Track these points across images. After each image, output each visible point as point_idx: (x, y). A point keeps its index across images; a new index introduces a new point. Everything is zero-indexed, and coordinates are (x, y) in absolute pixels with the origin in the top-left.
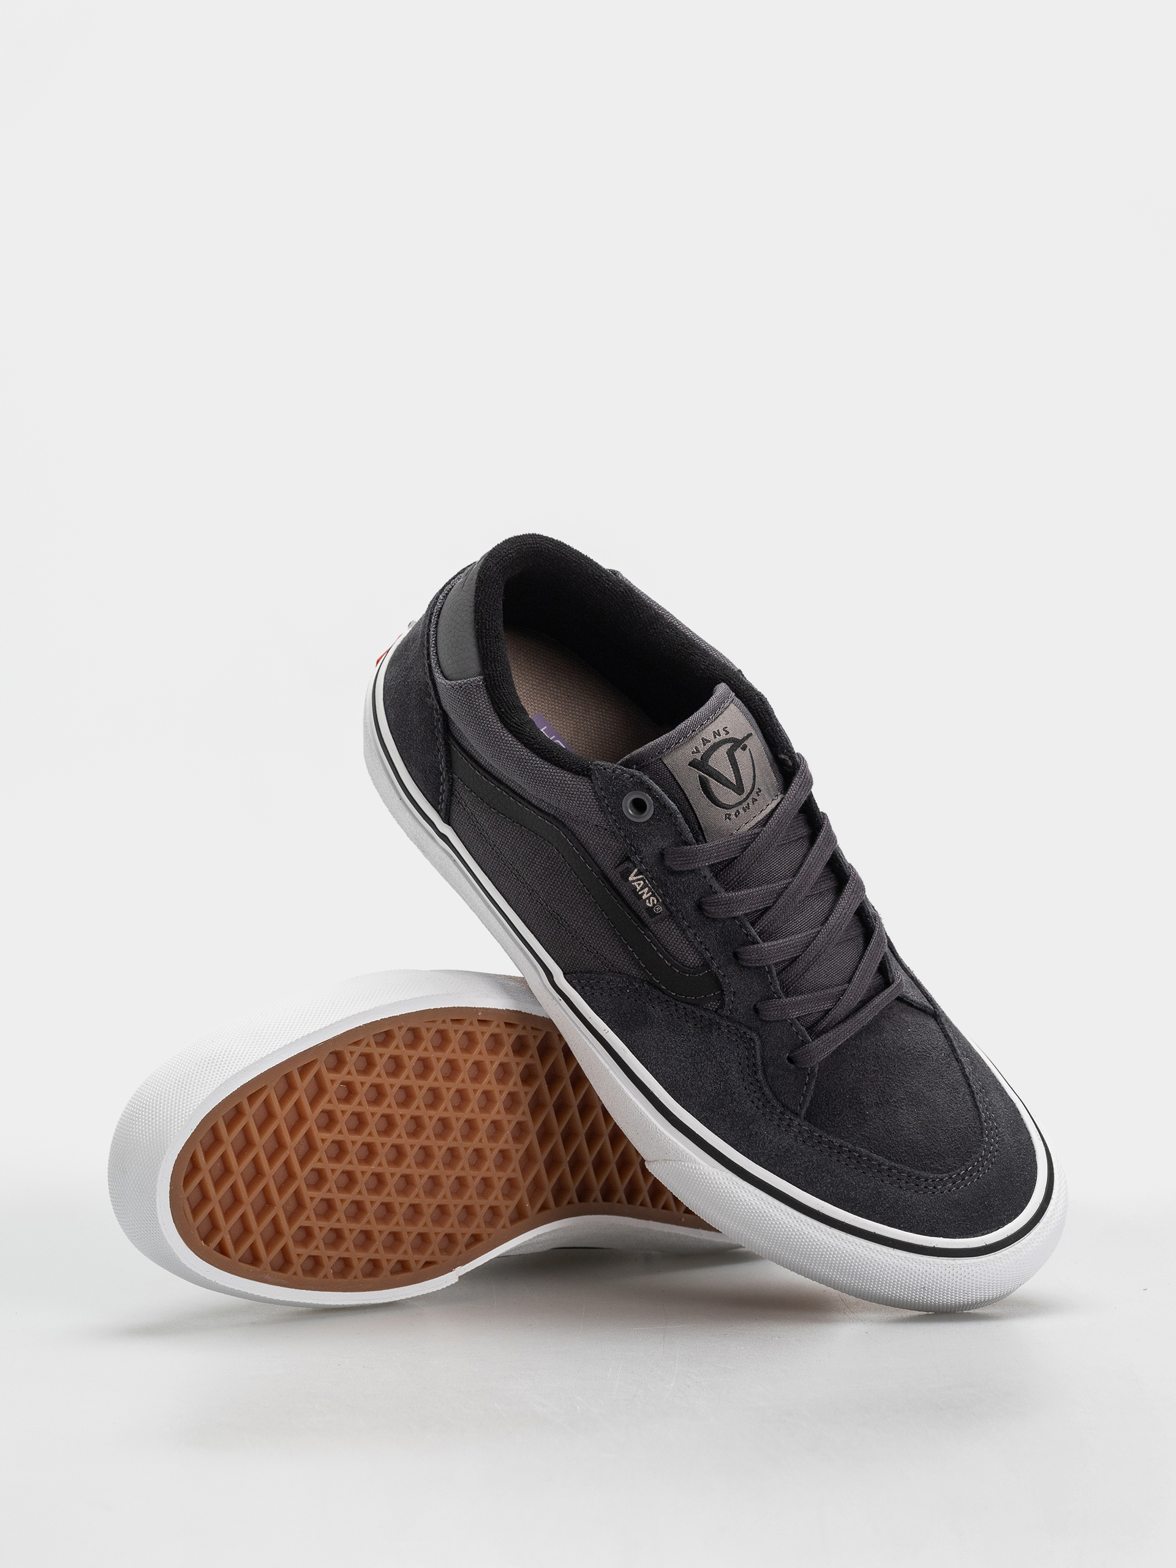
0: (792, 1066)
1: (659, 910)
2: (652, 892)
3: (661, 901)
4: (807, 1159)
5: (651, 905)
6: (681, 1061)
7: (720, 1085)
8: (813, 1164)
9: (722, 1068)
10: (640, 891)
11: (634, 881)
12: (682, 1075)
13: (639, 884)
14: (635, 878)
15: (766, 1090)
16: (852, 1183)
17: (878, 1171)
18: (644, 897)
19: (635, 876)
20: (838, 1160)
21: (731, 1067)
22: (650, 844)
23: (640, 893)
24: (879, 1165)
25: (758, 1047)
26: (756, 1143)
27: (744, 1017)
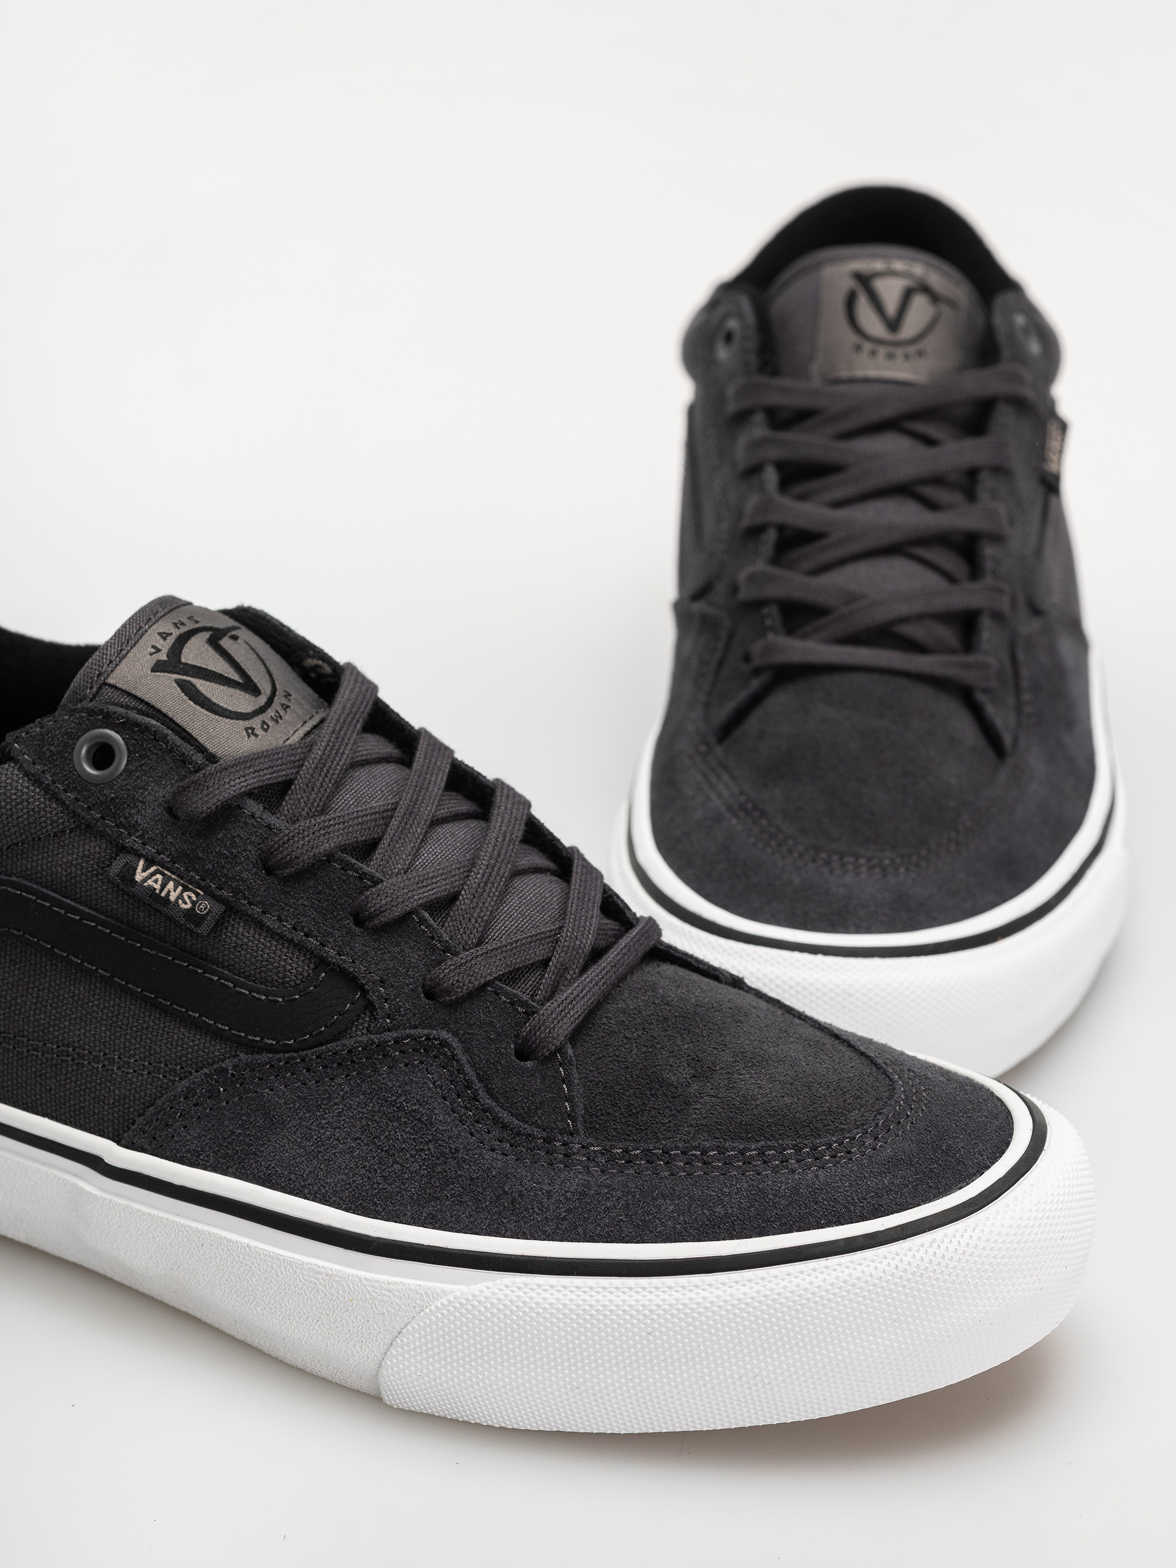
0: (529, 1064)
1: (205, 909)
2: (183, 885)
3: (202, 893)
4: (619, 1193)
5: (189, 906)
6: (351, 1150)
7: (429, 1149)
8: (634, 1197)
9: (419, 1120)
10: (162, 890)
11: (145, 880)
12: (363, 1171)
13: (156, 881)
14: (145, 874)
15: (505, 1115)
16: (710, 1195)
17: (744, 1164)
18: (173, 897)
19: (144, 871)
20: (672, 1174)
21: (432, 1110)
22: (144, 803)
23: (163, 894)
24: (742, 1154)
25: (459, 1052)
26: (527, 1209)
27: (415, 1014)
